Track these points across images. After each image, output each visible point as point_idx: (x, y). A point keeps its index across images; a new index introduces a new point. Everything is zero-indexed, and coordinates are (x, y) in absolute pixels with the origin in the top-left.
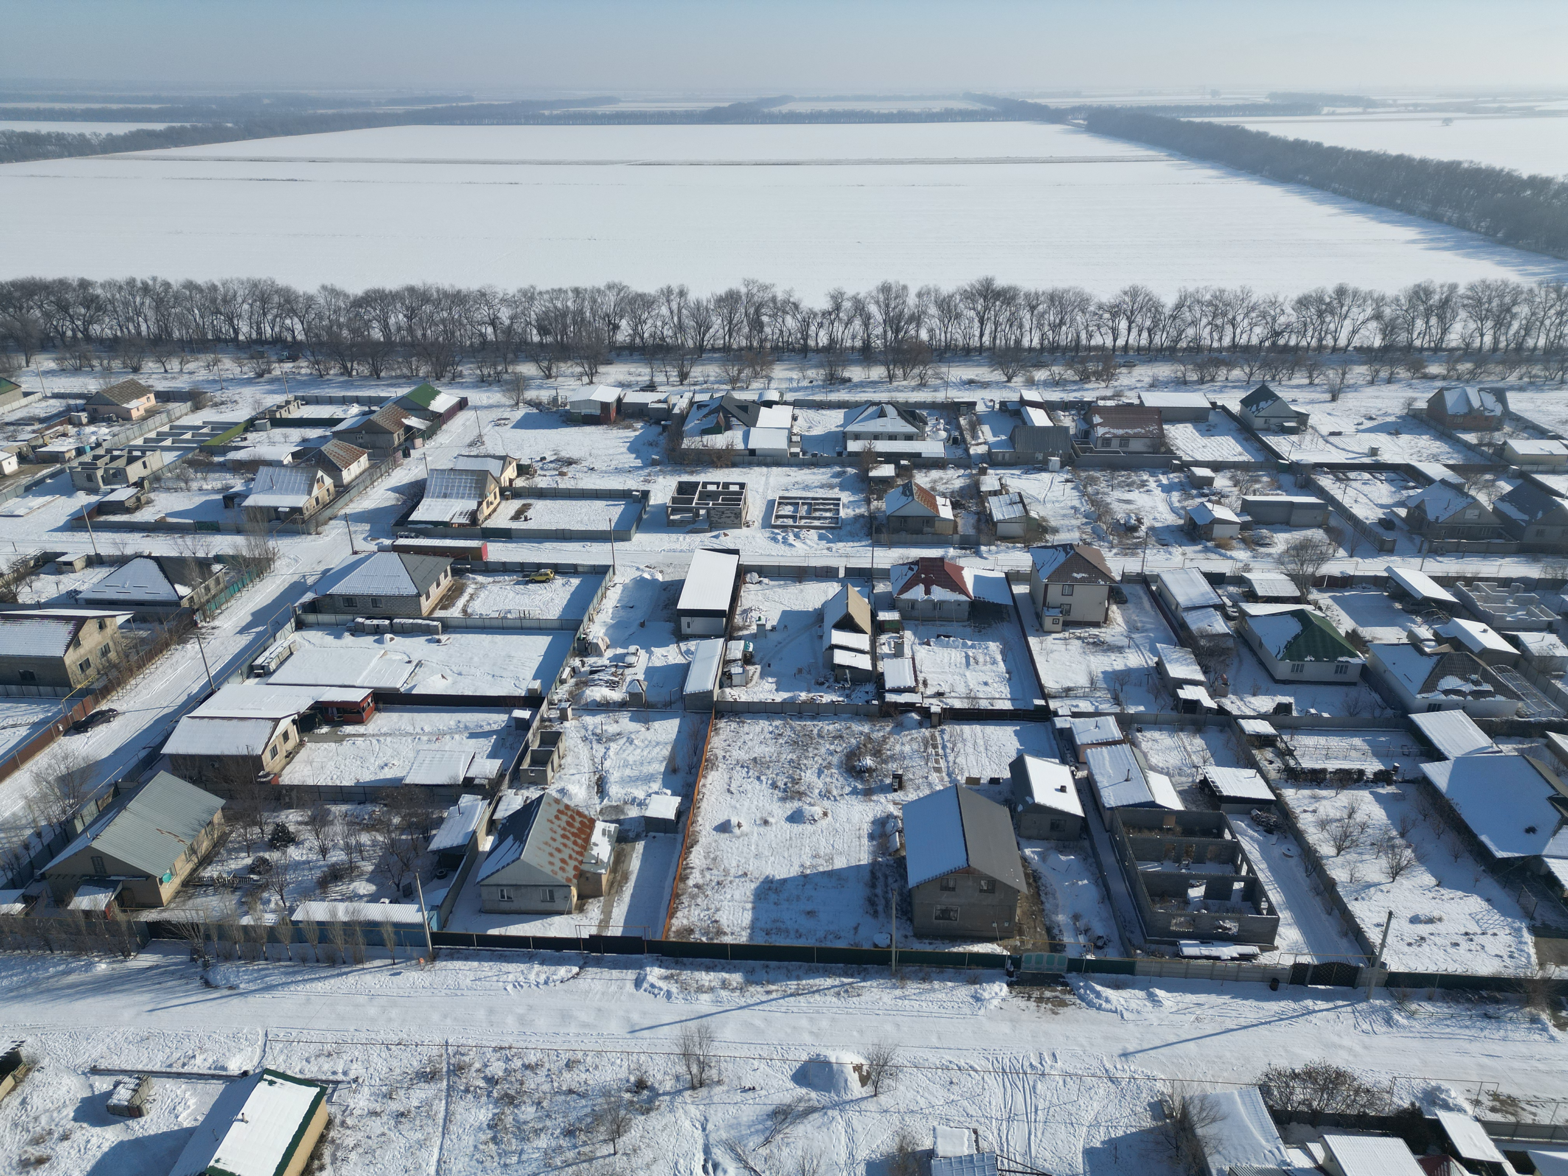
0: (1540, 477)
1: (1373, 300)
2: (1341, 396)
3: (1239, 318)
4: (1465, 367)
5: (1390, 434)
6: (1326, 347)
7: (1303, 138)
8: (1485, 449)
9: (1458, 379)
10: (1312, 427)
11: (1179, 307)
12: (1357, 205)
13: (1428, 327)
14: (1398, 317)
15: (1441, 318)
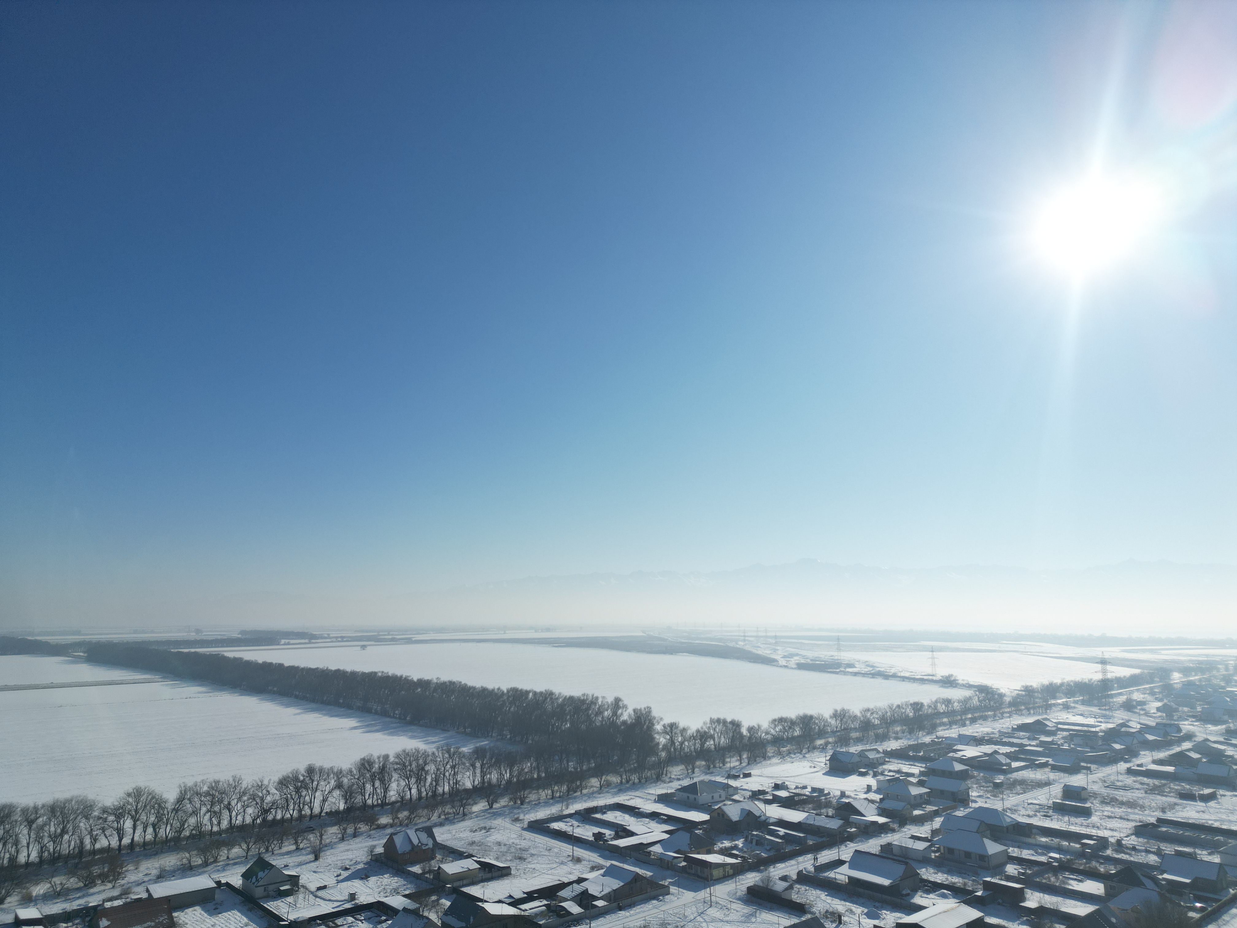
0: (465, 890)
1: (334, 774)
2: (322, 854)
3: (233, 803)
4: (404, 814)
5: (362, 879)
6: (305, 816)
7: (269, 661)
8: (427, 876)
9: (401, 825)
10: (303, 886)
11: (180, 800)
12: (313, 705)
13: (375, 789)
14: (353, 784)
15: (382, 781)
